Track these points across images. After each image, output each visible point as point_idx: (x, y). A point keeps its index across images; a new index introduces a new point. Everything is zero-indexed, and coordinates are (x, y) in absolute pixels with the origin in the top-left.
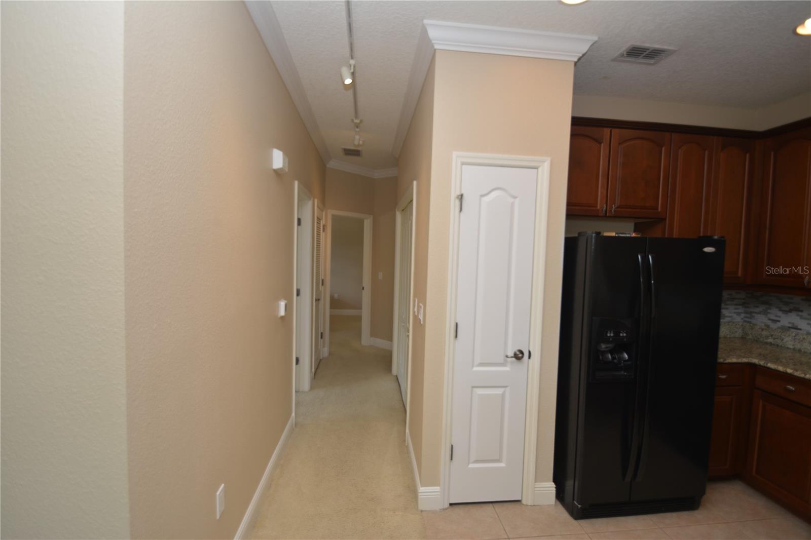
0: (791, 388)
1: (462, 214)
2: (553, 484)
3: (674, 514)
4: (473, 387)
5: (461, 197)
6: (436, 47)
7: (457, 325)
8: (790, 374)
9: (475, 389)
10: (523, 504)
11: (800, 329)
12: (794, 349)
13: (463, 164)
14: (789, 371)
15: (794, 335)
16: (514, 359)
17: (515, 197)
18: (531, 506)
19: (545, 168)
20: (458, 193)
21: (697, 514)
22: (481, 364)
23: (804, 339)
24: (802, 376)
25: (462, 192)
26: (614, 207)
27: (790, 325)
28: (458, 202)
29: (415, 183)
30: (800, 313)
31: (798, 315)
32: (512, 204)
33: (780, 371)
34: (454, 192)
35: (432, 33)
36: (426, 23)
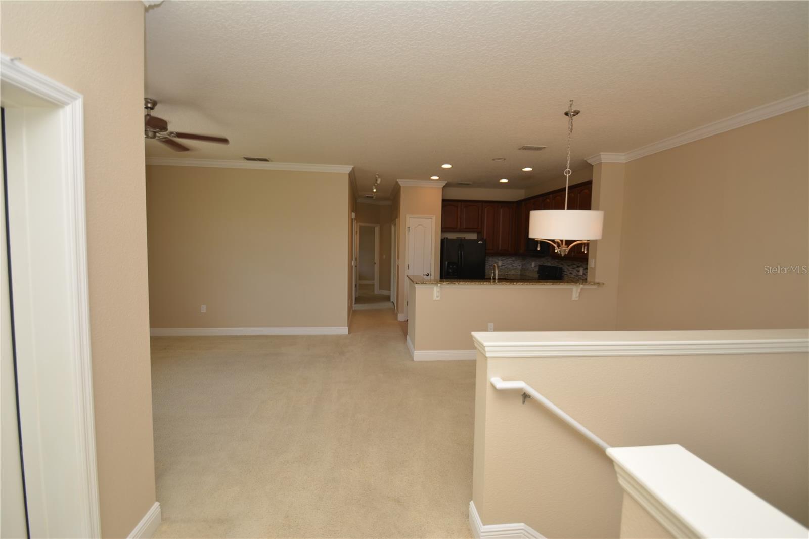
1: (410, 232)
13: (410, 218)
17: (425, 228)
19: (434, 218)
25: (410, 226)
34: (407, 226)
35: (399, 182)
36: (398, 180)
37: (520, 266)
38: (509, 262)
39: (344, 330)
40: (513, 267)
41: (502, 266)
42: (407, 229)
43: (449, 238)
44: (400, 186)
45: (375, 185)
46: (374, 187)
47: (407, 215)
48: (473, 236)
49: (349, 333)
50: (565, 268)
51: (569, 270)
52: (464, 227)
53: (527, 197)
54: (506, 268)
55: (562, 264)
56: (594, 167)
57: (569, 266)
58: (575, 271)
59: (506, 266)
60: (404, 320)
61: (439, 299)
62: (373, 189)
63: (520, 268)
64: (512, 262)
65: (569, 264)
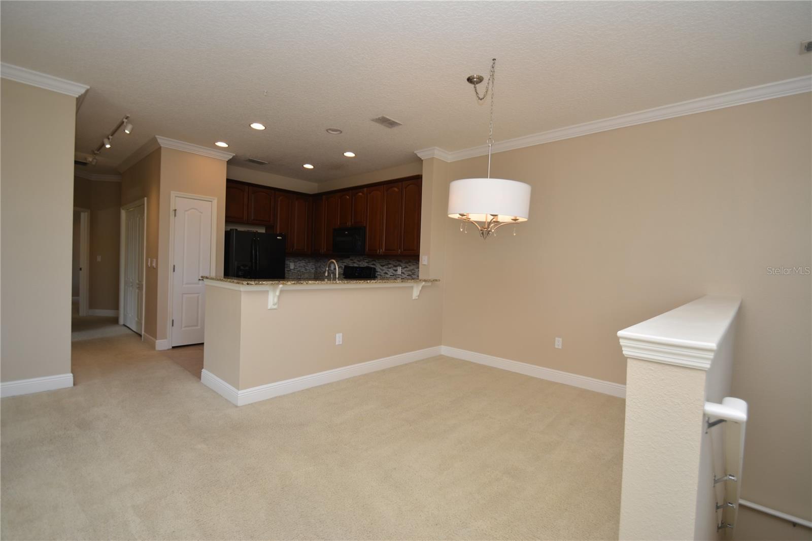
1: (176, 217)
5: (175, 210)
6: (162, 146)
7: (174, 266)
9: (184, 295)
13: (176, 197)
17: (202, 213)
19: (215, 202)
20: (174, 209)
22: (187, 284)
25: (176, 208)
26: (251, 220)
28: (173, 212)
29: (146, 198)
32: (200, 215)
34: (172, 208)
35: (159, 141)
36: (157, 136)
37: (313, 269)
38: (301, 265)
39: (66, 379)
40: (306, 270)
41: (294, 268)
42: (172, 213)
43: (238, 230)
44: (160, 148)
45: (109, 139)
46: (106, 141)
47: (172, 192)
48: (262, 230)
49: (74, 384)
50: (378, 268)
51: (383, 270)
52: (252, 218)
53: (320, 192)
54: (299, 271)
55: (373, 264)
56: (424, 162)
57: (382, 266)
58: (391, 270)
59: (299, 269)
60: (166, 348)
61: (275, 307)
62: (103, 145)
63: (313, 271)
64: (304, 264)
65: (382, 264)
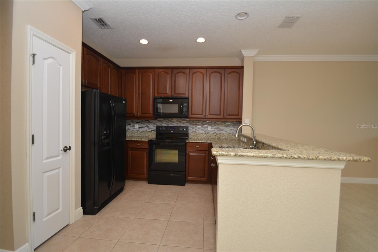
0: (139, 144)
2: (81, 207)
3: (119, 195)
4: (43, 173)
5: (34, 55)
7: (33, 136)
8: (138, 141)
9: (44, 174)
10: (71, 225)
11: (131, 130)
12: (130, 136)
13: (34, 35)
14: (138, 140)
15: (129, 132)
16: (63, 152)
17: (61, 65)
18: (74, 223)
19: (74, 55)
20: (31, 52)
21: (124, 192)
22: (47, 158)
23: (132, 132)
24: (141, 140)
26: (87, 82)
27: (128, 129)
30: (130, 125)
31: (130, 126)
32: (59, 68)
33: (135, 141)
56: (245, 58)
